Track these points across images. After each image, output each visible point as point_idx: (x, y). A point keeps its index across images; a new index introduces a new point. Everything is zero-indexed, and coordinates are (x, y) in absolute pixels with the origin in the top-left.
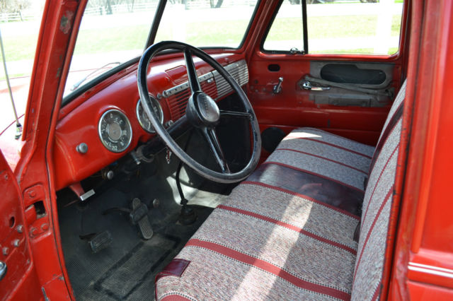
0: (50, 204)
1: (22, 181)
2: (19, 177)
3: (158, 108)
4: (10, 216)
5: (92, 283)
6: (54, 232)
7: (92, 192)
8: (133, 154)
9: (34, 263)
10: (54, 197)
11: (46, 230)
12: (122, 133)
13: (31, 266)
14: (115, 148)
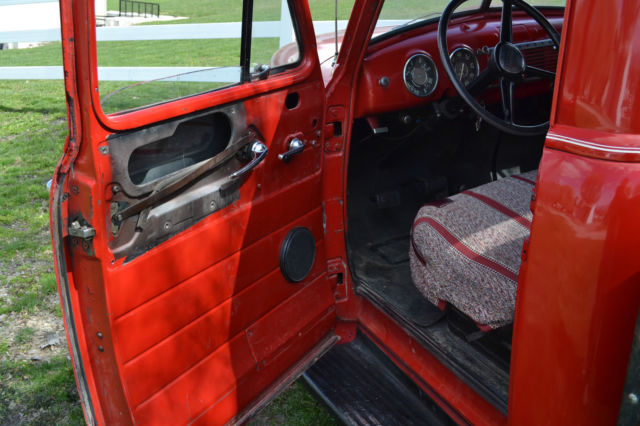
0: (346, 128)
1: (330, 98)
2: (328, 95)
3: (475, 66)
4: (315, 117)
5: (370, 244)
6: (344, 155)
7: (385, 130)
8: (435, 105)
9: (323, 172)
10: (351, 122)
11: (338, 150)
12: (427, 79)
13: (319, 172)
14: (417, 92)
